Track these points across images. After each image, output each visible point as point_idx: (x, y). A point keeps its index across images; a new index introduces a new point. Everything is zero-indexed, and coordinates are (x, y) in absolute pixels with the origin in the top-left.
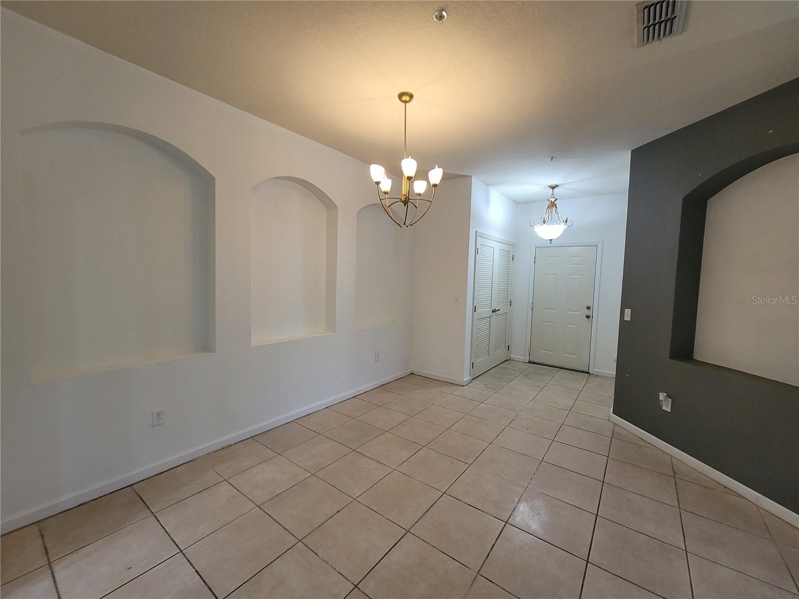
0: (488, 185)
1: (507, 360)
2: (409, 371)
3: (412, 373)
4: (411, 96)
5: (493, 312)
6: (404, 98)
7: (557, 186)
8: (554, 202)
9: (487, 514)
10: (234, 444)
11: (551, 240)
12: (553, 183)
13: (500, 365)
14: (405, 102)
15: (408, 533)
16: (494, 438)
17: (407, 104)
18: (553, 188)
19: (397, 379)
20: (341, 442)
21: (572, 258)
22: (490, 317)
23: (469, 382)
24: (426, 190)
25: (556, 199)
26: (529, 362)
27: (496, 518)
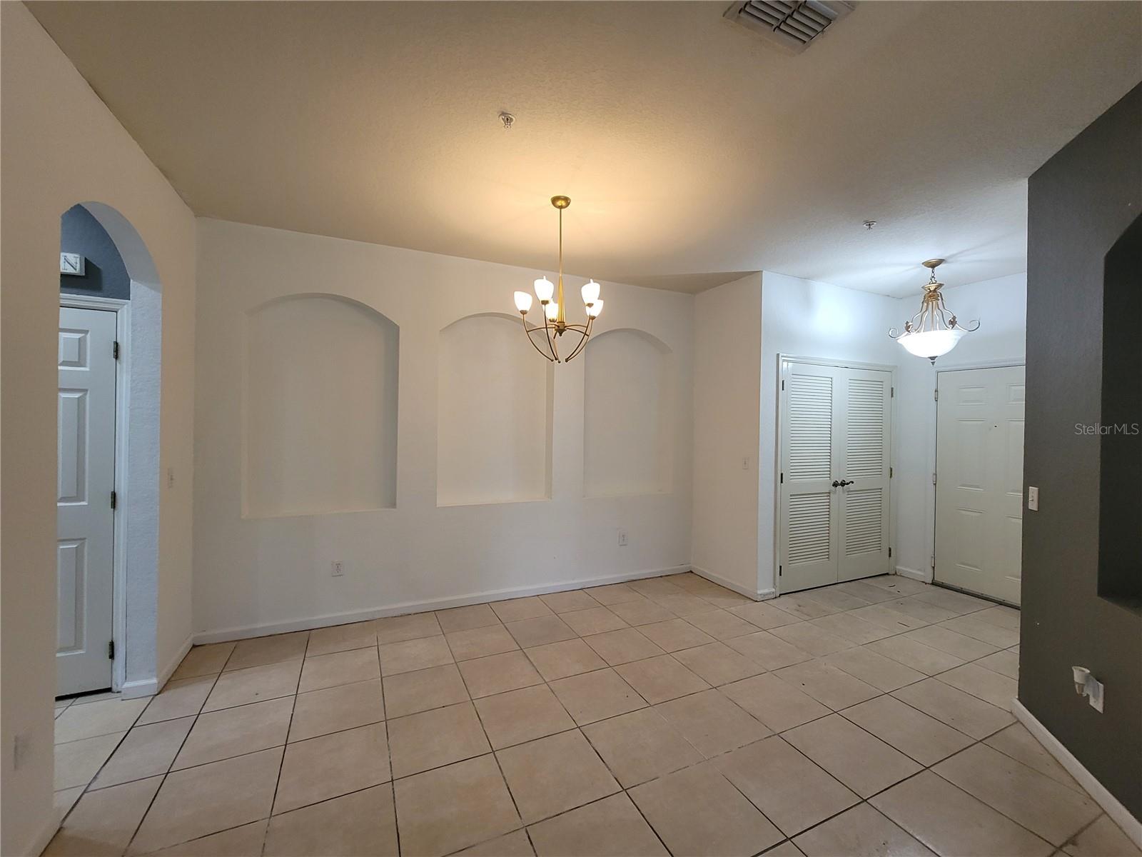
0: (806, 278)
1: (887, 574)
2: (685, 568)
3: (691, 572)
4: (567, 200)
5: (835, 485)
6: (559, 203)
7: (940, 262)
8: (935, 291)
9: (610, 770)
10: (414, 614)
11: (933, 358)
12: (933, 256)
13: (864, 581)
14: (561, 207)
15: (492, 754)
16: (727, 682)
17: (562, 210)
18: (933, 265)
19: (661, 577)
20: (515, 637)
21: (1013, 388)
22: (829, 493)
23: (773, 596)
24: (602, 312)
25: (941, 285)
26: (933, 584)
27: (616, 779)
